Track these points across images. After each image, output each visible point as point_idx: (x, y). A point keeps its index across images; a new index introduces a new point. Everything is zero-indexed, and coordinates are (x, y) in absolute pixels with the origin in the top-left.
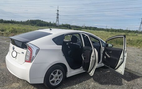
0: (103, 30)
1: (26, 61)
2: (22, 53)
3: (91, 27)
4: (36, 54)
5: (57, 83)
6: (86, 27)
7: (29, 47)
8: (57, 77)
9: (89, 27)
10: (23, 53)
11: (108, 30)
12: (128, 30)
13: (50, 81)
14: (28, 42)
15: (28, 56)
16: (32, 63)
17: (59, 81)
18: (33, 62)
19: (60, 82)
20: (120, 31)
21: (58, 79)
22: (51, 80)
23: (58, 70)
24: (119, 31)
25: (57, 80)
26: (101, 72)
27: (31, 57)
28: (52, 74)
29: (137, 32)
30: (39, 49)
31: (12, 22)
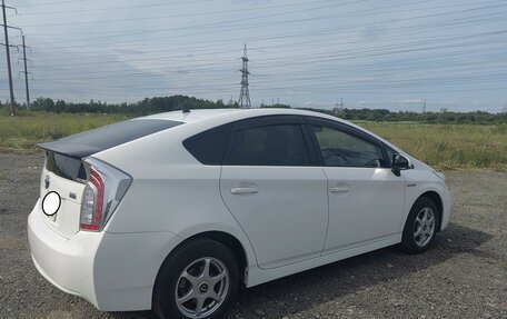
0: (411, 117)
1: (83, 226)
2: (71, 195)
3: (365, 110)
4: (119, 198)
5: (209, 309)
6: (346, 110)
7: (92, 172)
8: (205, 287)
9: (359, 111)
10: (74, 197)
11: (430, 118)
13: (179, 301)
14: (88, 154)
15: (89, 205)
16: (103, 232)
17: (217, 302)
18: (105, 229)
19: (218, 306)
20: (476, 117)
21: (210, 293)
22: (180, 295)
23: (208, 261)
24: (473, 120)
25: (205, 296)
26: (390, 266)
27: (99, 211)
28: (185, 274)
30: (132, 179)
31: (95, 109)
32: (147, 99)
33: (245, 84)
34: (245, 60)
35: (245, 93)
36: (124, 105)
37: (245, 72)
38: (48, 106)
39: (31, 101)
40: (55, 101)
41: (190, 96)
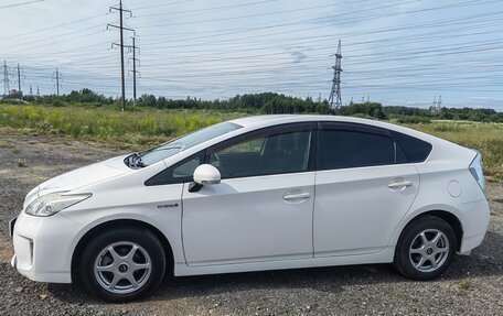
31: (191, 105)
32: (238, 96)
33: (336, 81)
34: (339, 57)
35: (336, 91)
36: (217, 102)
37: (338, 70)
38: (151, 103)
39: (137, 97)
40: (157, 98)
41: (279, 94)
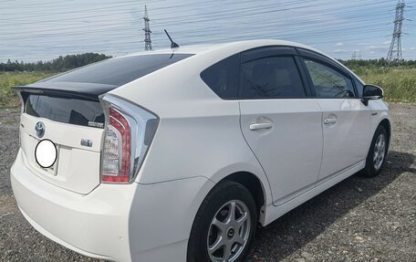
1: (105, 178)
2: (83, 143)
4: (148, 141)
5: (233, 253)
7: (112, 112)
8: (232, 231)
10: (89, 144)
12: (357, 59)
13: (211, 250)
14: (105, 91)
16: (134, 185)
17: (240, 245)
18: (137, 179)
19: (241, 249)
21: (236, 237)
22: (211, 245)
23: (233, 204)
25: (231, 241)
26: (360, 190)
28: (215, 221)
29: (382, 63)
30: (158, 118)
